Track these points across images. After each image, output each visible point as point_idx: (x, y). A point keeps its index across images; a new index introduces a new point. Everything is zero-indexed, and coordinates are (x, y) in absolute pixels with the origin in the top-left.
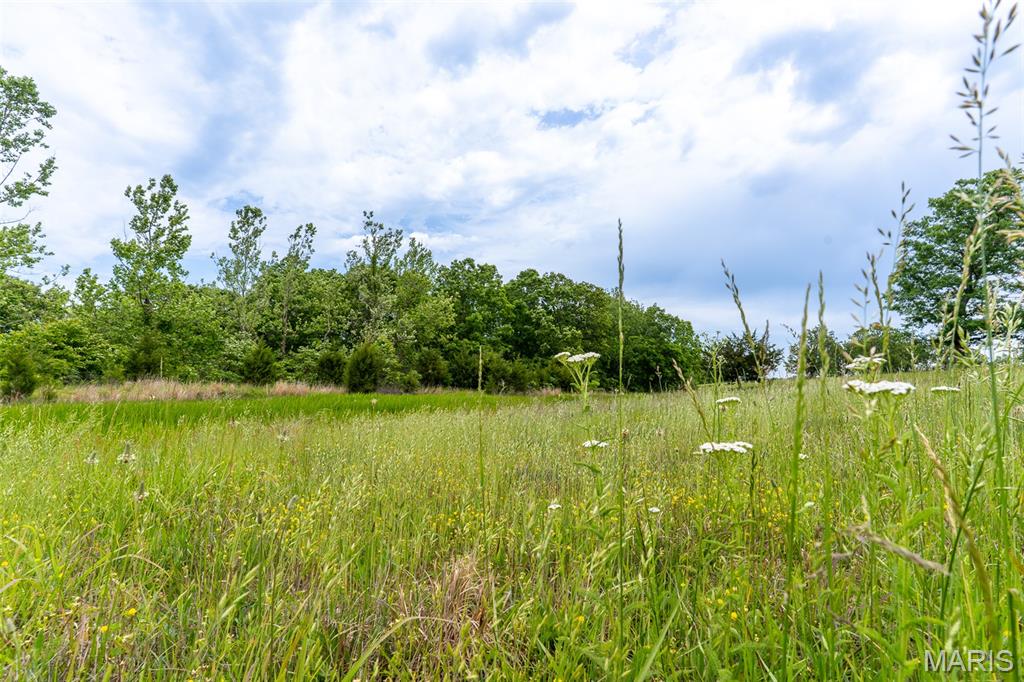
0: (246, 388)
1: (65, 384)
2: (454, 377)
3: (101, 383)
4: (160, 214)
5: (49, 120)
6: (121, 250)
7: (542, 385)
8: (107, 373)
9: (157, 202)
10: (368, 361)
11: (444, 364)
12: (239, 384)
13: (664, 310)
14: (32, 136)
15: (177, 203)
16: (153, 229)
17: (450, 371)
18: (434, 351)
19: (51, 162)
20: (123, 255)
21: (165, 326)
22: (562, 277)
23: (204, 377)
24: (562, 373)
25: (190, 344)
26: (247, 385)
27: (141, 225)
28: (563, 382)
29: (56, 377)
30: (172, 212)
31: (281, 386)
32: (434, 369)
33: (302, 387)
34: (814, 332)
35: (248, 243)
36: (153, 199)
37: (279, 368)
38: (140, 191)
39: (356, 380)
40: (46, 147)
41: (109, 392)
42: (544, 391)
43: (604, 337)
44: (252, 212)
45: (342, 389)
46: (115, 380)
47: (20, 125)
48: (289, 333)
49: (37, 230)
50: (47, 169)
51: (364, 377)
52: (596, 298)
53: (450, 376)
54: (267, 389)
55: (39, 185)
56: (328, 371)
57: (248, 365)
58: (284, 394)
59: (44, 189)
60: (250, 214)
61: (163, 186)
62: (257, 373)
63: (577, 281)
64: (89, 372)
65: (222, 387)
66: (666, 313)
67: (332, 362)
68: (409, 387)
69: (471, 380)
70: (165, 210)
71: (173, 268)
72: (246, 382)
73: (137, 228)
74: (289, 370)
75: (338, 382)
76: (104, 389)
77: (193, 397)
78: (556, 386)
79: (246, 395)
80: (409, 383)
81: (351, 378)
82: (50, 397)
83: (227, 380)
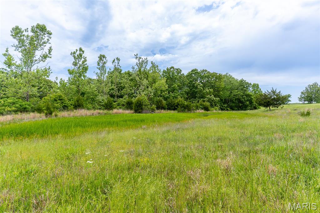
0: (106, 111)
1: (60, 111)
2: (168, 106)
3: (68, 111)
4: (80, 60)
5: (51, 36)
6: (71, 72)
7: (197, 109)
8: (69, 108)
9: (79, 57)
10: (139, 103)
11: (164, 102)
12: (104, 110)
13: (245, 81)
14: (47, 41)
15: (84, 57)
16: (79, 65)
17: (166, 105)
18: (161, 98)
19: (51, 48)
20: (71, 74)
21: (83, 94)
22: (206, 71)
23: (94, 108)
24: (205, 104)
25: (90, 98)
26: (106, 110)
27: (75, 64)
28: (205, 107)
29: (57, 109)
30: (83, 59)
31: (115, 111)
32: (161, 104)
33: (121, 111)
34: (312, 86)
35: (103, 67)
36: (77, 56)
37: (115, 105)
38: (74, 53)
39: (136, 109)
40: (50, 43)
41: (70, 114)
42: (198, 111)
43: (222, 91)
44: (102, 56)
45: (132, 111)
46: (71, 110)
47: (43, 39)
48: (117, 94)
49: (49, 69)
50: (50, 50)
51: (139, 108)
52: (219, 78)
53: (166, 106)
54: (111, 112)
55: (49, 55)
56: (129, 106)
57: (106, 104)
58: (116, 113)
59: (50, 56)
60: (102, 57)
61: (80, 51)
62: (109, 106)
63: (211, 72)
64: (65, 108)
65: (99, 111)
66: (246, 82)
67: (129, 103)
68: (153, 111)
69: (173, 107)
70: (81, 59)
71: (84, 76)
72: (105, 109)
73: (74, 65)
74: (118, 105)
75: (131, 109)
76: (69, 112)
77: (91, 115)
78: (202, 109)
79: (105, 114)
80: (153, 109)
81: (135, 108)
82: (56, 116)
83: (100, 109)
